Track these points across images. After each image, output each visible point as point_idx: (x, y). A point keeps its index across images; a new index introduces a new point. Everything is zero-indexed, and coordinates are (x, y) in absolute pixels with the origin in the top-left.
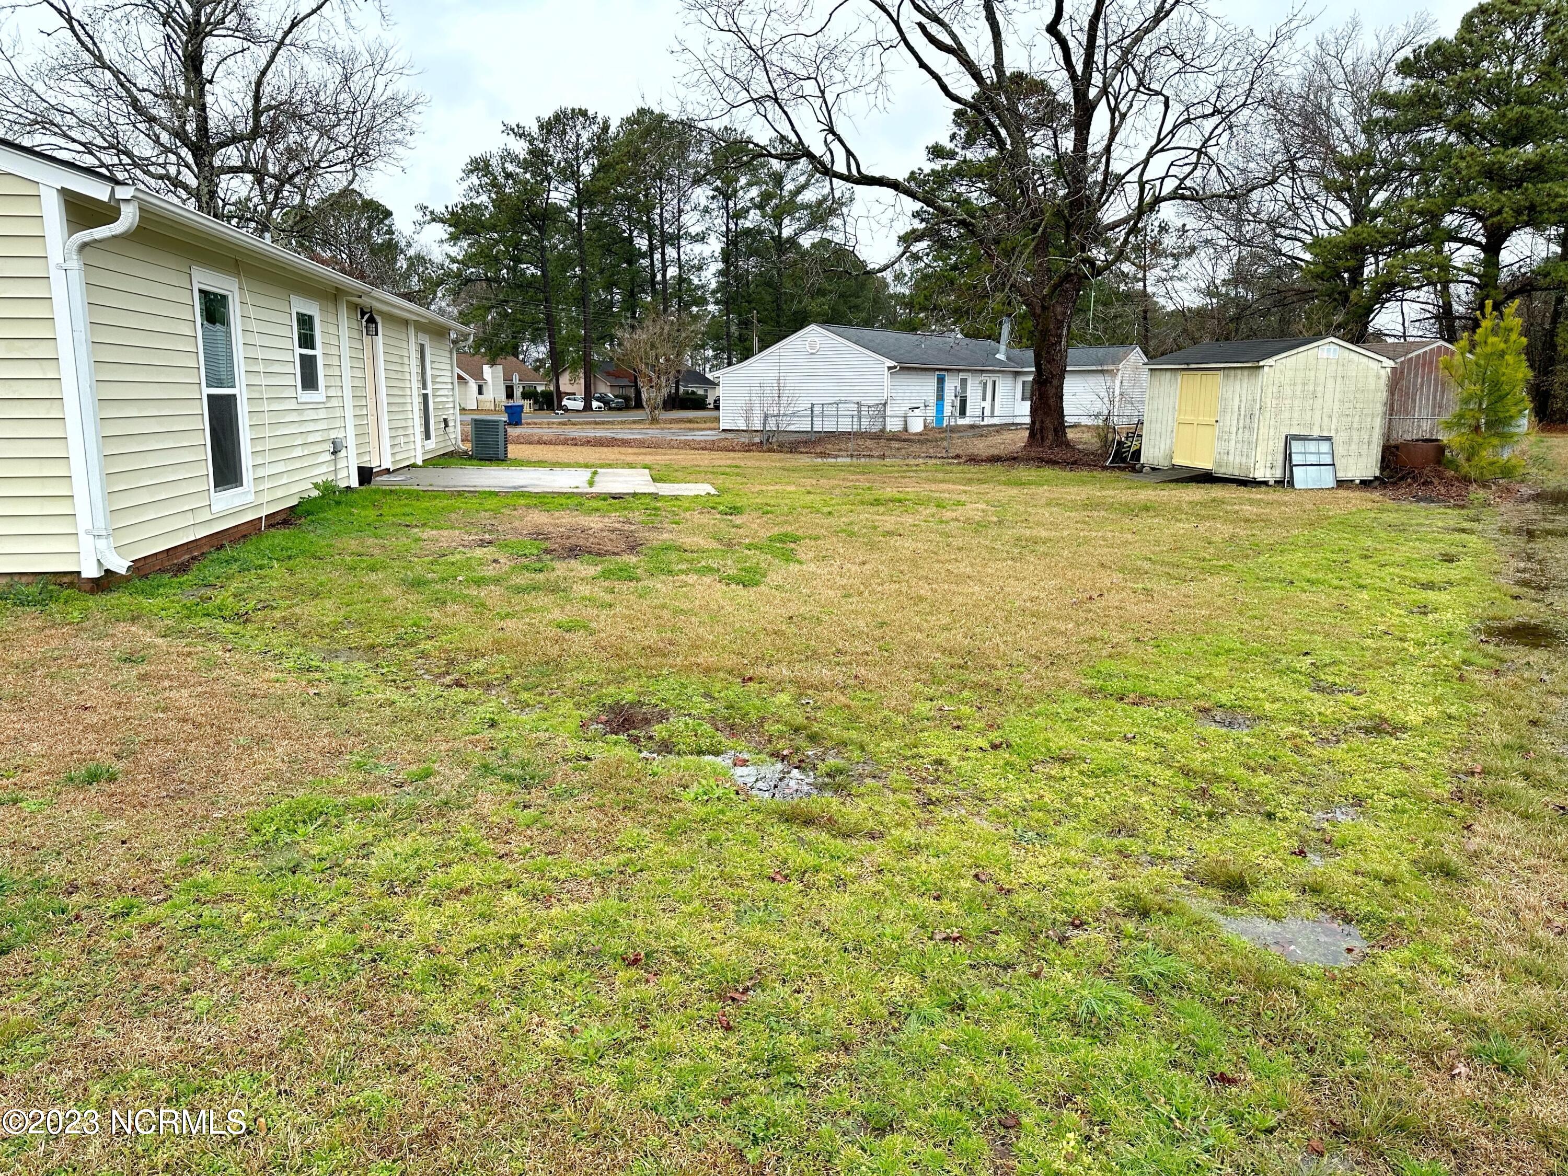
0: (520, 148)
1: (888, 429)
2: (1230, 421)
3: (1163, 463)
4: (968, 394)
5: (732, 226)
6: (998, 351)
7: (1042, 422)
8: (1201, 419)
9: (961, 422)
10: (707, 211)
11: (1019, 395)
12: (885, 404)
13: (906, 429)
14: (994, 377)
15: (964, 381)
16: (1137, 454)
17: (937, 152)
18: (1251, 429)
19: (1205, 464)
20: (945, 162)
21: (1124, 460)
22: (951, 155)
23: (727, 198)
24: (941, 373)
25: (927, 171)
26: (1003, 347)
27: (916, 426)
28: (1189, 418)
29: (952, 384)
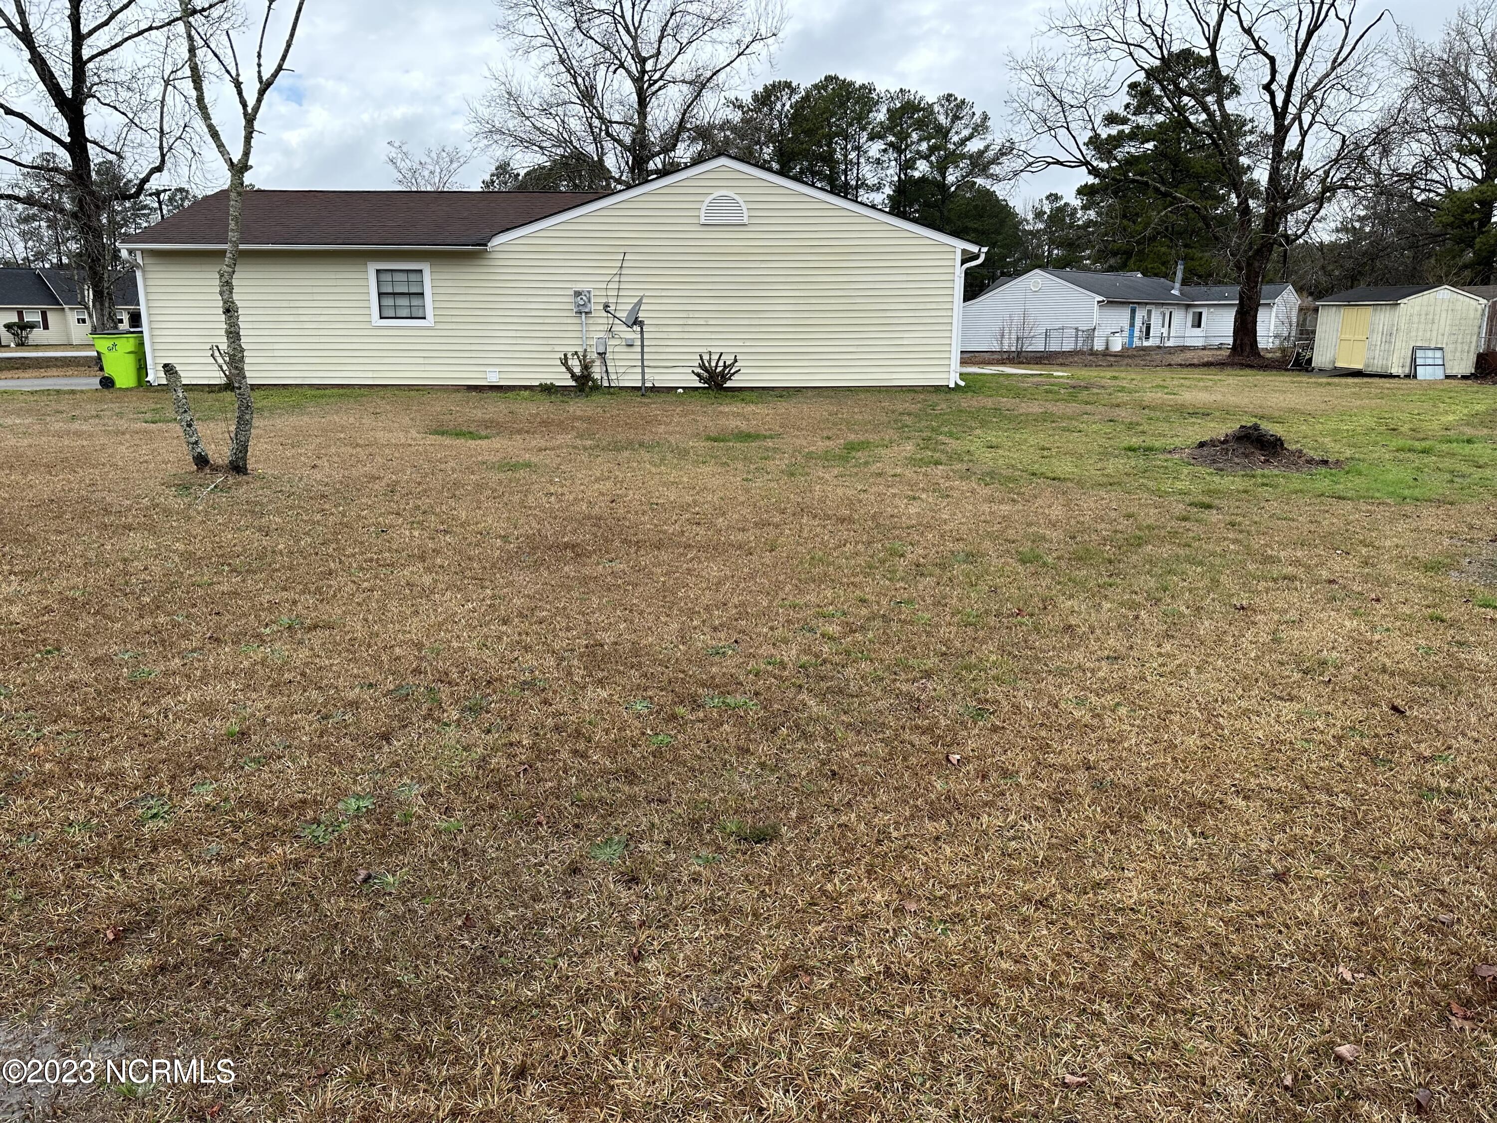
0: (736, 117)
1: (1095, 348)
2: (1377, 338)
3: (1328, 366)
4: (1152, 322)
5: (903, 176)
6: (1173, 288)
7: (1242, 340)
8: (1357, 337)
9: (1146, 344)
10: (878, 163)
11: (1189, 324)
12: (1094, 329)
13: (1107, 348)
14: (1171, 309)
15: (1149, 312)
16: (1310, 361)
17: (1111, 119)
18: (1390, 342)
19: (1358, 366)
20: (1121, 127)
21: (1300, 365)
22: (1124, 121)
23: (900, 152)
24: (1133, 306)
25: (1104, 136)
26: (1177, 285)
27: (1117, 345)
28: (1347, 337)
29: (1141, 314)
